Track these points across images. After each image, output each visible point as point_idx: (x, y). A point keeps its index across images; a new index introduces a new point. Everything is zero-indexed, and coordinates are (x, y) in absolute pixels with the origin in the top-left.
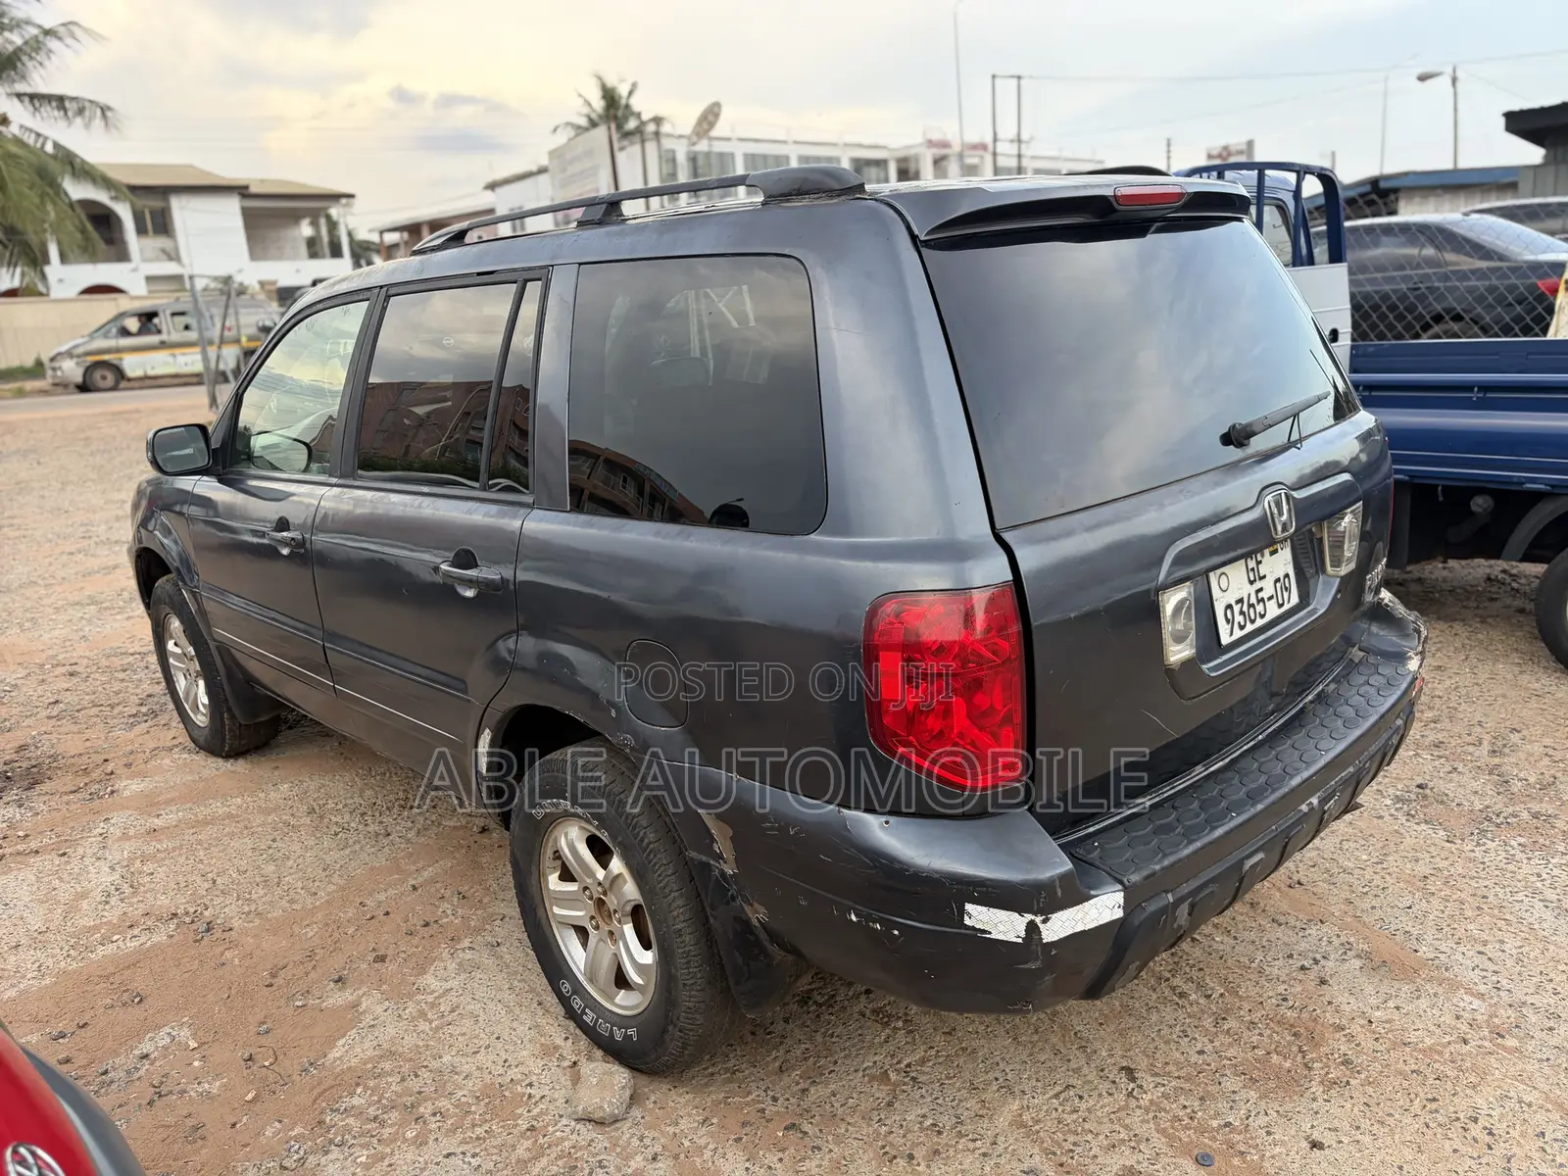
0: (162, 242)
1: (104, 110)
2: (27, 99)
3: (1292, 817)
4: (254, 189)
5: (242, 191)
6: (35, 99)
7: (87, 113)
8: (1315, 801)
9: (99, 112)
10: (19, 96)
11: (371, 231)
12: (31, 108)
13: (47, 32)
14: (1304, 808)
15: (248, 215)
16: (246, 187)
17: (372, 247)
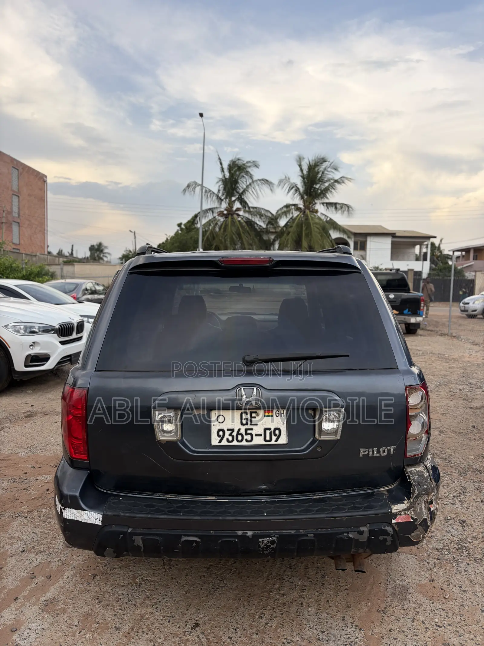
0: (362, 253)
1: (348, 207)
2: (325, 205)
4: (397, 234)
5: (393, 235)
6: (329, 205)
7: (343, 209)
8: (250, 533)
9: (347, 208)
10: (323, 203)
11: (449, 251)
12: (326, 208)
13: (336, 181)
14: (239, 533)
15: (393, 243)
16: (395, 234)
17: (449, 257)
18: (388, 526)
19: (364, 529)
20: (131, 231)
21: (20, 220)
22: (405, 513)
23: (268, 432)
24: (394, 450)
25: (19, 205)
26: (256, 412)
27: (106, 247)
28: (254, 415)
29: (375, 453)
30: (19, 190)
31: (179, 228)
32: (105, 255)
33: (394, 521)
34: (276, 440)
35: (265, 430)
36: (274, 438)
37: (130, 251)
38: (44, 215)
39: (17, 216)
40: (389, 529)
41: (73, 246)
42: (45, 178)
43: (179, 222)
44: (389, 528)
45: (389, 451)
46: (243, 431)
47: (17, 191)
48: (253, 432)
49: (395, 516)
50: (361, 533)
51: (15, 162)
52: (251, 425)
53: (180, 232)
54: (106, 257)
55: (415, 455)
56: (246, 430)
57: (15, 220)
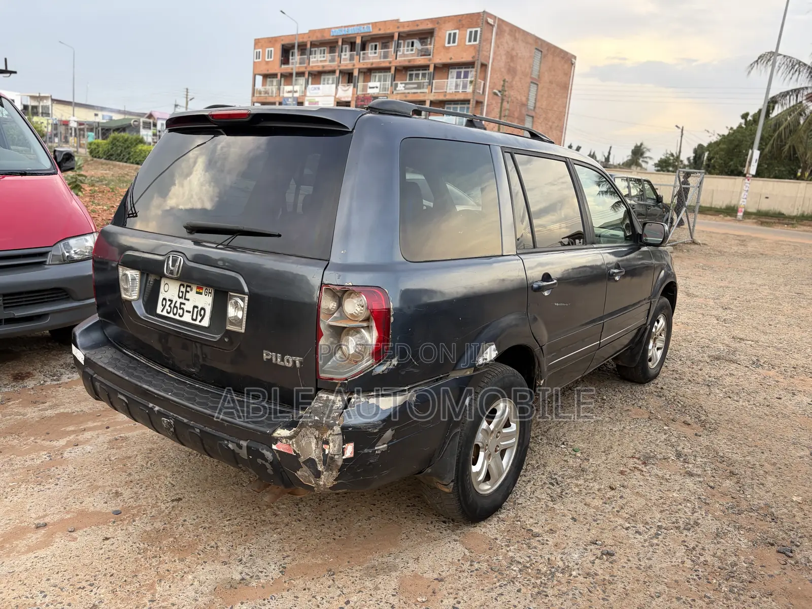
3: (144, 402)
8: (157, 408)
14: (151, 405)
18: (267, 451)
19: (244, 443)
20: (677, 126)
21: (536, 113)
22: (287, 442)
23: (196, 310)
24: (301, 363)
25: (536, 95)
26: (190, 287)
27: (649, 150)
28: (188, 289)
29: (279, 360)
30: (539, 77)
31: (743, 121)
32: (645, 160)
33: (274, 447)
34: (200, 322)
35: (195, 307)
36: (199, 318)
37: (672, 155)
38: (565, 107)
39: (532, 108)
40: (268, 455)
41: (611, 147)
42: (573, 60)
43: (744, 112)
44: (268, 453)
45: (294, 362)
46: (178, 305)
47: (536, 78)
48: (186, 309)
49: (276, 440)
50: (240, 447)
51: (540, 43)
52: (185, 299)
53: (743, 126)
54: (647, 162)
55: (332, 379)
56: (181, 303)
57: (529, 114)
